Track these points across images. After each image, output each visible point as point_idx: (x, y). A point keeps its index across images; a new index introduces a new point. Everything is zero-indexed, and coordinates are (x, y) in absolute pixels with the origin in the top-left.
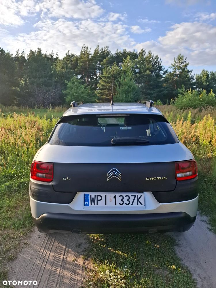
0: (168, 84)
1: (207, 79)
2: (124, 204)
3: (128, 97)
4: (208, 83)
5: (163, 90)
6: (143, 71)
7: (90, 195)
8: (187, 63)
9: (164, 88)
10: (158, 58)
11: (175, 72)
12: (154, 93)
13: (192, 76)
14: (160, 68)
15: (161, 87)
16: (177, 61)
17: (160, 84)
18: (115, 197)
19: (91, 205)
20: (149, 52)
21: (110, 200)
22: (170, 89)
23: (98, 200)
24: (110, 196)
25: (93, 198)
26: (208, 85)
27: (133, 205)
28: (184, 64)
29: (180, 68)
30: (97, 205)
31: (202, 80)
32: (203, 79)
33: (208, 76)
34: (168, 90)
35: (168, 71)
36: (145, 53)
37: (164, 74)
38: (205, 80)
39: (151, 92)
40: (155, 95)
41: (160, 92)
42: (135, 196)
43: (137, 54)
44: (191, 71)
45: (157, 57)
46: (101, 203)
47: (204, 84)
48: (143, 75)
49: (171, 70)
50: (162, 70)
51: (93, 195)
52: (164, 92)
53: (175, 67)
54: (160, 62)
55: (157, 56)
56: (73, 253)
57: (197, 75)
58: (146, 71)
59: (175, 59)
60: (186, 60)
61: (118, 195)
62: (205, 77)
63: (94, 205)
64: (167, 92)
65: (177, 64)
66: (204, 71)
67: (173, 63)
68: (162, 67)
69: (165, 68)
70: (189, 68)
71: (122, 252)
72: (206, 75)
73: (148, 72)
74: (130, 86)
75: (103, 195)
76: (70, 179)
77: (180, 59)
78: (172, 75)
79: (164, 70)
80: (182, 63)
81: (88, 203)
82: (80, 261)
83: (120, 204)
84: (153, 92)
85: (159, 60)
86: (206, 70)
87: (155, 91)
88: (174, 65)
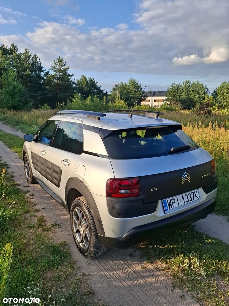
0: (51, 87)
1: (87, 84)
2: (189, 202)
3: (15, 100)
4: (88, 89)
5: (47, 94)
6: (21, 70)
7: (166, 200)
8: (68, 67)
9: (48, 91)
10: (37, 58)
11: (56, 75)
12: (38, 96)
13: (72, 80)
14: (40, 69)
15: (44, 89)
16: (57, 64)
17: (43, 87)
18: (183, 197)
19: (170, 208)
20: (25, 50)
21: (180, 200)
22: (55, 93)
23: (173, 203)
24: (179, 197)
25: (169, 202)
26: (88, 91)
27: (194, 200)
28: (65, 67)
29: (60, 71)
30: (173, 207)
31: (82, 85)
32: (84, 84)
33: (87, 82)
34: (53, 94)
35: (49, 73)
36: (17, 49)
37: (45, 75)
38: (86, 86)
39: (34, 94)
40: (39, 98)
41: (44, 94)
42: (193, 193)
43: (7, 49)
44: (71, 76)
45: (35, 57)
46: (176, 205)
47: (85, 89)
48: (22, 74)
49: (52, 73)
50: (42, 71)
51: (168, 200)
52: (49, 95)
53: (56, 70)
54: (40, 63)
55: (35, 55)
56: (134, 262)
57: (77, 80)
58: (25, 70)
59: (54, 61)
60: (66, 64)
61: (184, 195)
62: (85, 82)
63: (172, 208)
64: (52, 95)
65: (58, 67)
66: (83, 76)
67: (53, 65)
68: (42, 68)
69: (46, 70)
70: (69, 72)
71: (172, 245)
72: (86, 81)
73: (28, 72)
74: (15, 87)
75: (175, 198)
76: (157, 189)
77: (60, 62)
78: (54, 77)
79: (45, 72)
80: (62, 66)
81: (167, 208)
82: (149, 266)
83: (187, 202)
84: (36, 94)
85: (38, 60)
86: (85, 76)
87: (38, 94)
88: (54, 67)
